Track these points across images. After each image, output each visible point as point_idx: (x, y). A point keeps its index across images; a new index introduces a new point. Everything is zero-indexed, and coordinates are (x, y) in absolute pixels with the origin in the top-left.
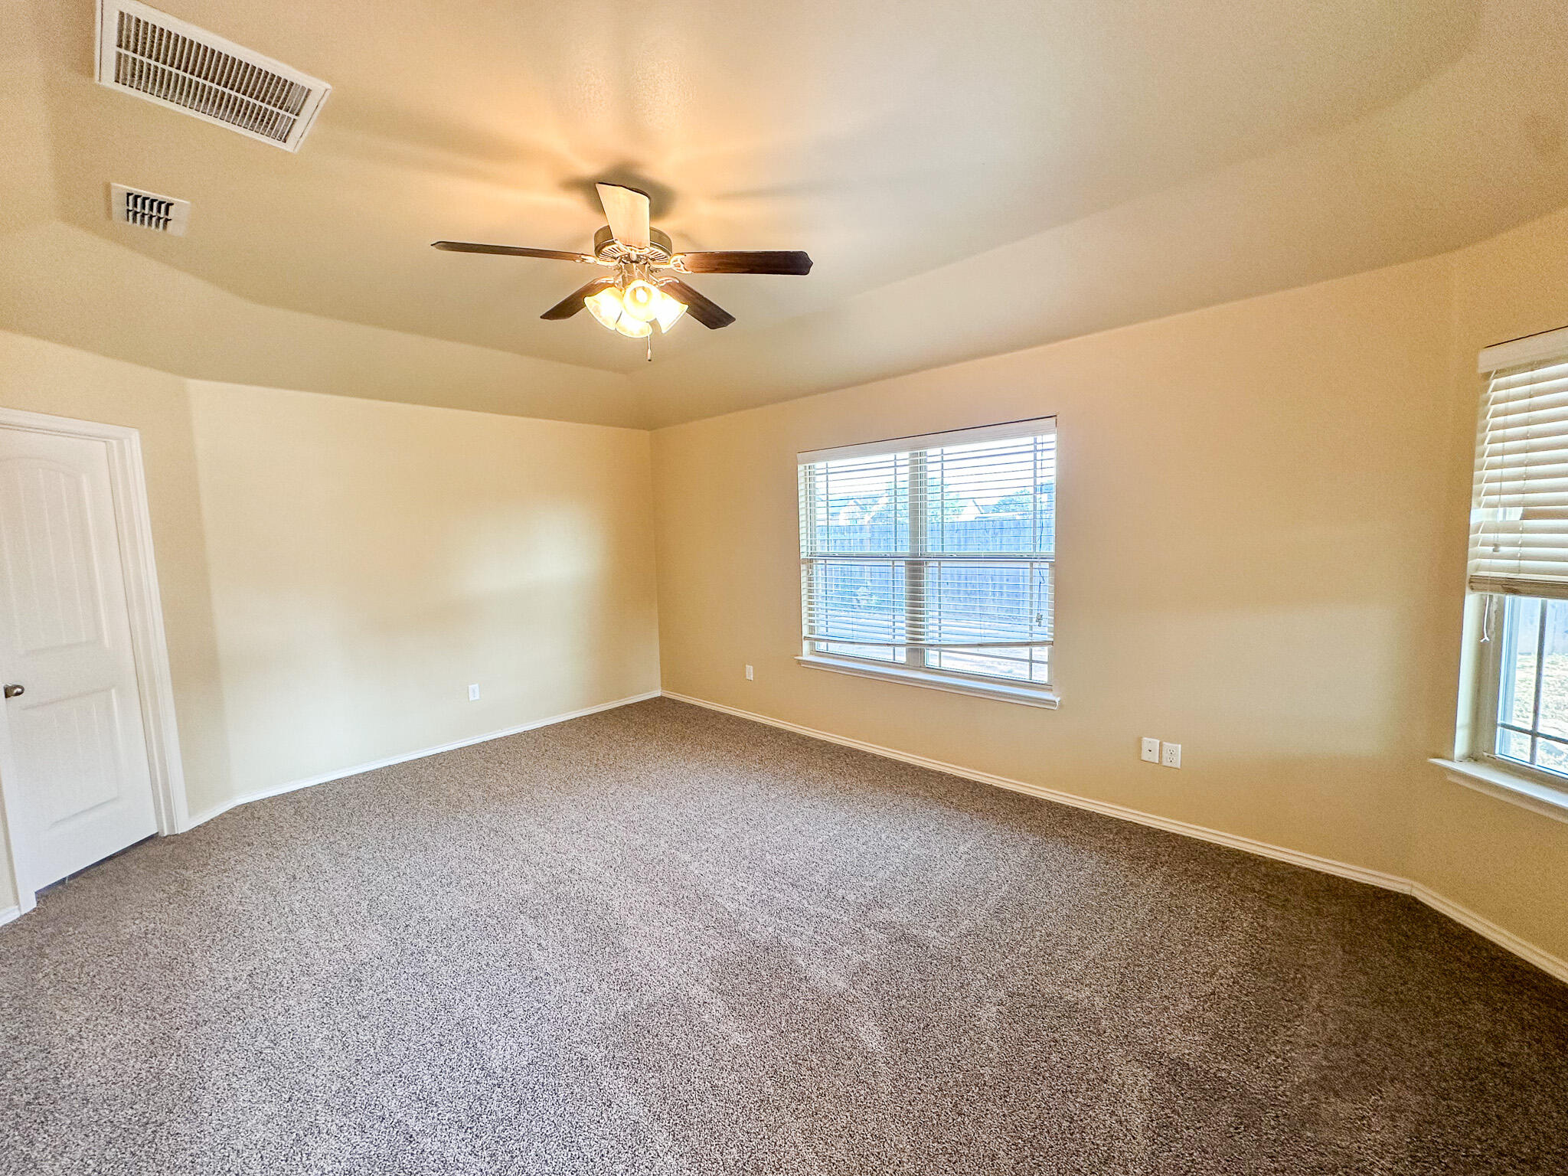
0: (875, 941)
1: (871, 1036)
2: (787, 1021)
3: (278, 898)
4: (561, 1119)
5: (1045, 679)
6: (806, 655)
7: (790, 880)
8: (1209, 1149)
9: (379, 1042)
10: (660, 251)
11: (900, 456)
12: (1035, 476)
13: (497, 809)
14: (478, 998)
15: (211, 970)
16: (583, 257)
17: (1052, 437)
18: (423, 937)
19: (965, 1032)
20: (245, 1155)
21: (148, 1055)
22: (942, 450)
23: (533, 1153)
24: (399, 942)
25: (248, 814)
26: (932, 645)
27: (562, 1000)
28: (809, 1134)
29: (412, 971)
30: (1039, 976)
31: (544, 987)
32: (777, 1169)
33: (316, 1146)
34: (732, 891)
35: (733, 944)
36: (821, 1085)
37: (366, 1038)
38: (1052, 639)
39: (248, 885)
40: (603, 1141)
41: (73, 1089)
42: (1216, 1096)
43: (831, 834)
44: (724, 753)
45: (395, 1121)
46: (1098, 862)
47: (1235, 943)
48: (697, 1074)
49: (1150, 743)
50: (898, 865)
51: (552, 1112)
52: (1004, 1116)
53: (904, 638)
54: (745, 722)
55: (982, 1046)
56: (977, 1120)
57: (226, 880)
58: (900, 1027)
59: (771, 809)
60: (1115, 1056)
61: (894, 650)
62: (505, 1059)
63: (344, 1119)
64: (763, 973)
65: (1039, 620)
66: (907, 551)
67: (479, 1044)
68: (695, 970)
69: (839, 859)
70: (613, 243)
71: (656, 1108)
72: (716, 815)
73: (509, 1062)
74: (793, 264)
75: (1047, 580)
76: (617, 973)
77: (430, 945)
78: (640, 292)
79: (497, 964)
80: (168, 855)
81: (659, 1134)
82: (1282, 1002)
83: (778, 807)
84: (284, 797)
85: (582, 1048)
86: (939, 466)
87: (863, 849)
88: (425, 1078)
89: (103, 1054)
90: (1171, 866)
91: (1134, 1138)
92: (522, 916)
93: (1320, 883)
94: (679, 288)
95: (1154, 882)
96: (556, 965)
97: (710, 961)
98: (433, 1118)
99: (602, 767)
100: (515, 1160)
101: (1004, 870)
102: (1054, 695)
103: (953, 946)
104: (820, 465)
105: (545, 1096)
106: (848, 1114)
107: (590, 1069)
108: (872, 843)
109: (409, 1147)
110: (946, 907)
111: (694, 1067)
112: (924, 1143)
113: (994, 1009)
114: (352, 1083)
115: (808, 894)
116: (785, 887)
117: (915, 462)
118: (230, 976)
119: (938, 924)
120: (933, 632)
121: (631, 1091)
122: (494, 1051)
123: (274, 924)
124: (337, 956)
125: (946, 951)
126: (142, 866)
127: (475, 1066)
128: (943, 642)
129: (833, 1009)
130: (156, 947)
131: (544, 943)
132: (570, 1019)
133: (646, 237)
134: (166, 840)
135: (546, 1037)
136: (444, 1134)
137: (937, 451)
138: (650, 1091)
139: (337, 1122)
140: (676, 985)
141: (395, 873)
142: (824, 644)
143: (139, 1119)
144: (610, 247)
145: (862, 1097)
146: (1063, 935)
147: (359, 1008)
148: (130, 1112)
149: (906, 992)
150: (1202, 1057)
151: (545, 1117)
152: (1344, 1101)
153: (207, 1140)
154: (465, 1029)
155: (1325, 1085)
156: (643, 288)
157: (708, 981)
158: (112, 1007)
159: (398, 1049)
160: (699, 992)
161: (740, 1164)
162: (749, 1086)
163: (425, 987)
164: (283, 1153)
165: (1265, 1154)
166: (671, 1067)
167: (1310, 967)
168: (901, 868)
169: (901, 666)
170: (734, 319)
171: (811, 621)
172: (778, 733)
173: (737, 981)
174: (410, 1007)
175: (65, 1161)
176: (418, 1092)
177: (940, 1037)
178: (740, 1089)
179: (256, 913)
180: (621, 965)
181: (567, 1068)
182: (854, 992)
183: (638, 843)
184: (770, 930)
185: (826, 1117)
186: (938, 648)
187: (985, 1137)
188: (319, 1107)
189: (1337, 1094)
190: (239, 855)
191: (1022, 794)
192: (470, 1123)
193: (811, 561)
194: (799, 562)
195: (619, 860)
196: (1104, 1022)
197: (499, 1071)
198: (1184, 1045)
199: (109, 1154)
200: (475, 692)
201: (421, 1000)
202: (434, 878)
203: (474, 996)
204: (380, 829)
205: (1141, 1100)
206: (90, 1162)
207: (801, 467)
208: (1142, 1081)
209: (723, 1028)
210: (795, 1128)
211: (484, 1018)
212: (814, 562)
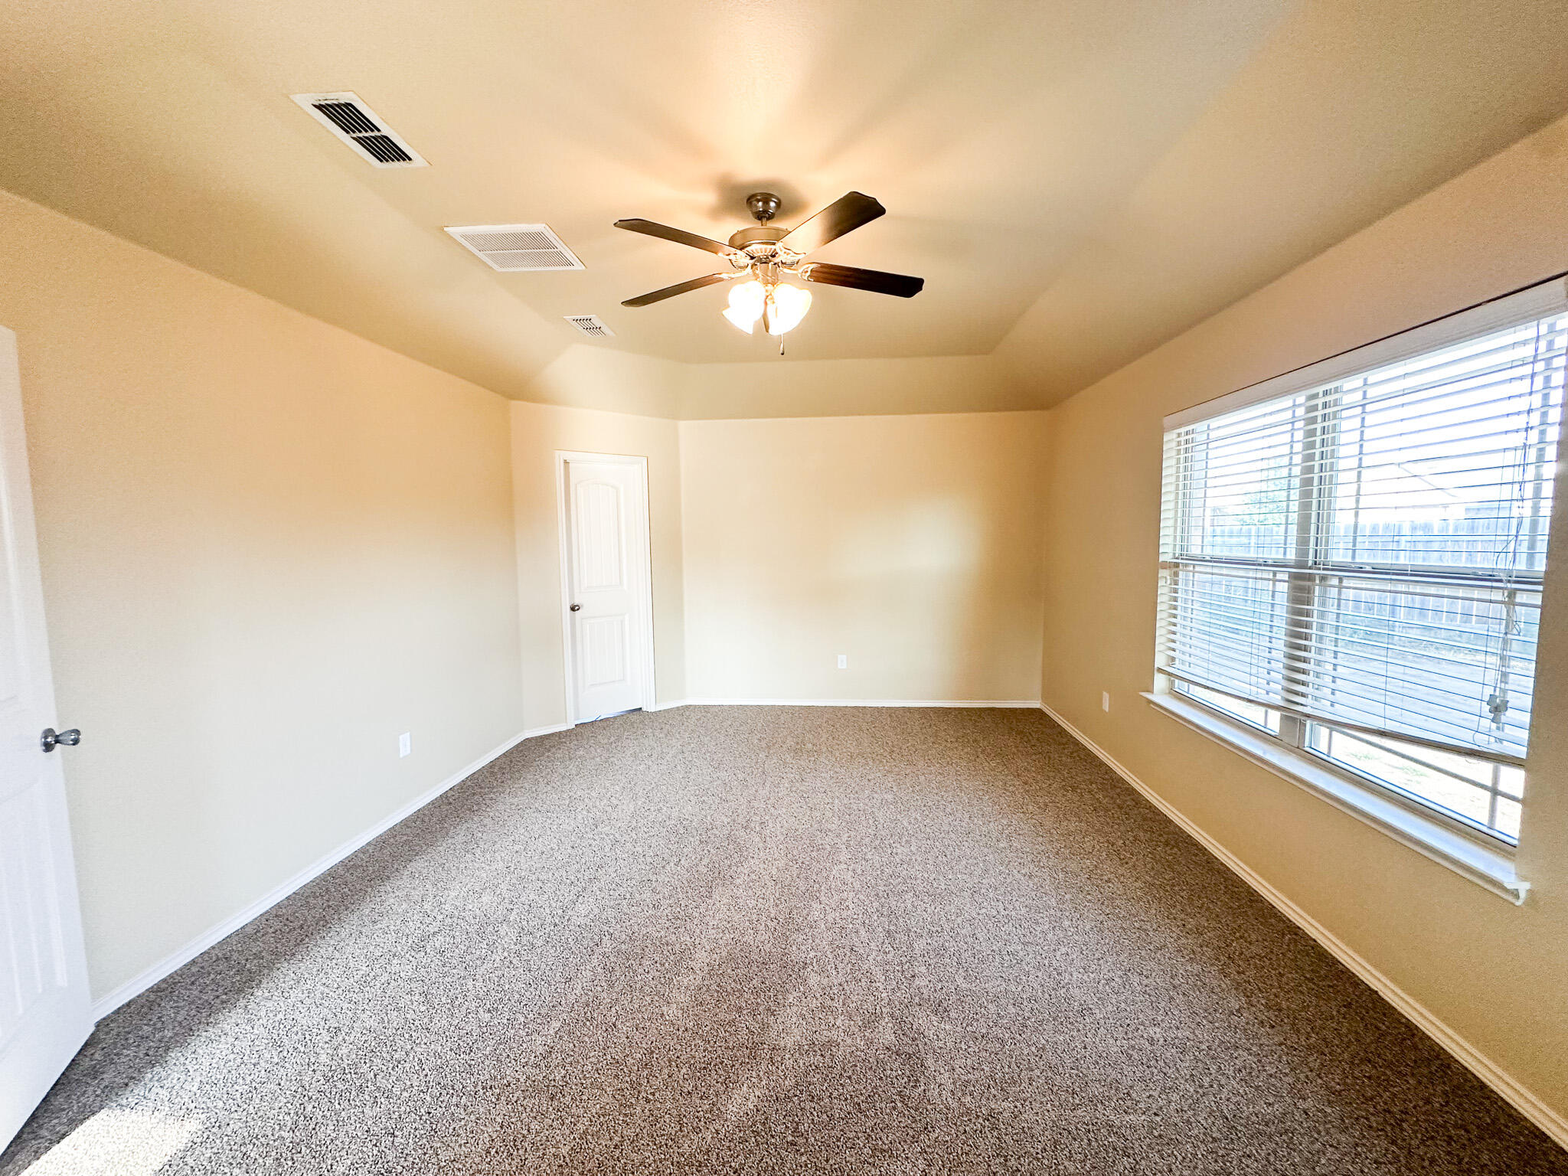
5: (1514, 835)
6: (1159, 696)
22: (1366, 379)
26: (1319, 718)
38: (1529, 758)
53: (1278, 696)
61: (1266, 714)
66: (1292, 556)
84: (706, 707)
120: (1322, 696)
128: (1335, 718)
142: (1184, 684)
169: (1271, 738)
171: (1168, 649)
186: (1328, 725)
194: (1156, 566)
200: (842, 661)
207: (1168, 438)
212: (1181, 567)
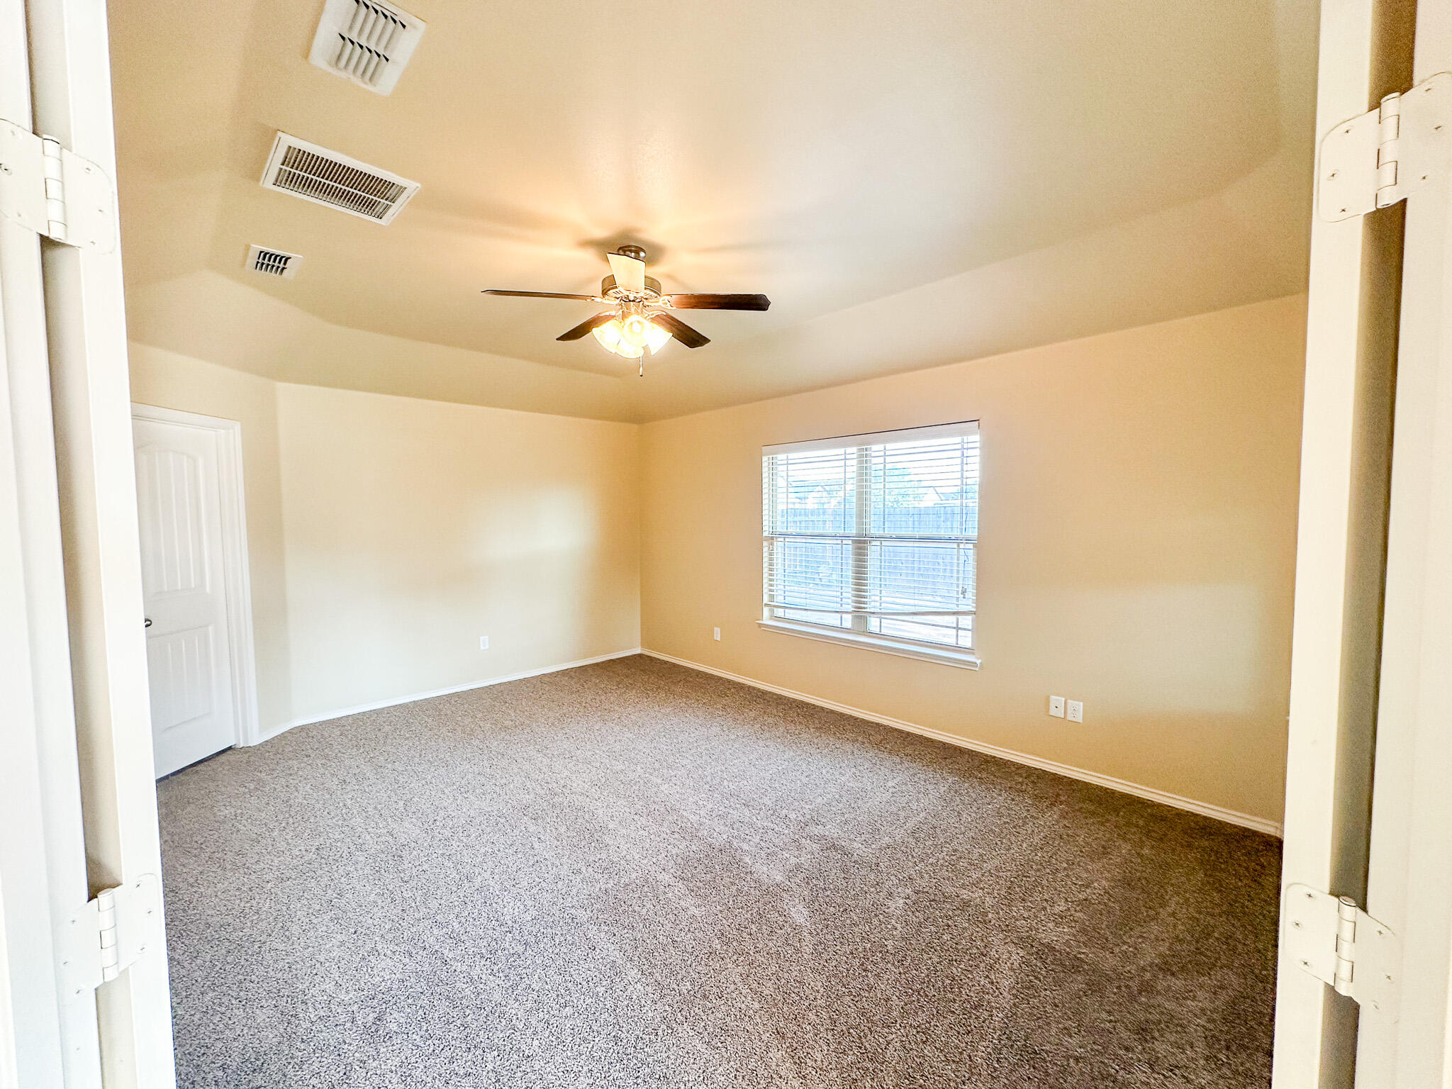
0: (809, 849)
1: (799, 915)
2: (734, 901)
3: (334, 796)
4: (557, 956)
5: (969, 645)
6: (766, 620)
7: (743, 801)
8: (1060, 1005)
9: (418, 899)
10: (652, 293)
11: (849, 450)
12: (962, 470)
13: (503, 738)
14: (492, 873)
15: (288, 844)
16: (593, 298)
17: (977, 438)
18: (448, 828)
19: (876, 915)
20: (327, 965)
21: (249, 898)
22: (885, 447)
23: (536, 976)
24: (430, 832)
25: (304, 734)
26: (874, 613)
27: (558, 878)
28: (745, 977)
29: (440, 852)
30: (942, 880)
31: (543, 868)
32: (720, 998)
33: (377, 963)
34: (694, 807)
35: (693, 846)
36: (758, 945)
37: (409, 896)
38: (974, 610)
39: (309, 786)
40: (589, 972)
41: (198, 916)
42: (1073, 971)
43: (780, 768)
44: (693, 701)
45: (434, 950)
46: (1006, 799)
47: (1112, 864)
48: (662, 932)
49: (1057, 701)
50: (834, 794)
51: (551, 952)
52: (900, 973)
53: (850, 606)
54: (711, 677)
55: (888, 926)
56: (878, 975)
57: (291, 781)
58: (823, 910)
59: (730, 747)
60: (996, 939)
61: (841, 617)
62: (514, 915)
63: (396, 947)
64: (717, 867)
65: (964, 592)
66: (854, 532)
67: (494, 904)
68: (663, 862)
69: (785, 787)
70: (616, 287)
71: (630, 953)
72: (684, 749)
73: (517, 917)
74: (755, 303)
75: (971, 558)
76: (601, 861)
77: (453, 835)
78: (635, 325)
79: (506, 851)
80: (245, 761)
81: (631, 970)
82: (1143, 908)
83: (736, 746)
84: (331, 722)
85: (573, 911)
86: (881, 460)
87: (805, 780)
88: (454, 924)
89: (216, 896)
90: (1068, 804)
91: (1001, 994)
92: (525, 817)
93: (1196, 823)
94: (665, 318)
95: (1052, 816)
96: (553, 854)
97: (675, 857)
98: (462, 950)
99: (590, 709)
100: (523, 980)
101: (924, 802)
102: (976, 658)
103: (874, 856)
104: (781, 457)
105: (545, 941)
106: (777, 965)
107: (579, 925)
108: (814, 776)
109: (445, 968)
110: (871, 827)
111: (659, 928)
112: (834, 988)
113: (902, 901)
114: (400, 924)
115: (757, 812)
116: (737, 806)
117: (862, 456)
118: (303, 849)
119: (863, 838)
120: (874, 601)
121: (610, 941)
122: (506, 909)
123: (332, 814)
124: (383, 839)
125: (868, 858)
126: (226, 768)
127: (492, 918)
128: (883, 611)
129: (772, 894)
130: (244, 826)
131: (543, 838)
132: (563, 892)
133: (641, 283)
134: (242, 750)
135: (545, 902)
136: (470, 961)
137: (881, 447)
138: (625, 942)
139: (391, 949)
140: (647, 872)
141: (424, 782)
142: (782, 610)
143: (248, 939)
144: (614, 290)
145: (789, 955)
146: (967, 852)
147: (402, 875)
148: (241, 934)
149: (831, 886)
150: (1067, 943)
151: (545, 954)
152: (1178, 979)
153: (298, 954)
154: (483, 893)
155: (1165, 968)
156: (638, 322)
157: (672, 871)
158: (218, 865)
159: (434, 904)
160: (666, 878)
161: (692, 993)
162: (701, 943)
163: (451, 863)
164: (354, 966)
165: (1105, 1010)
166: (641, 927)
167: (1172, 885)
168: (837, 796)
169: (847, 630)
170: (710, 341)
171: (771, 590)
172: (740, 687)
173: (695, 872)
174: (441, 877)
175: (199, 961)
176: (449, 933)
177: (855, 918)
178: (694, 943)
179: (317, 806)
180: (604, 856)
181: (561, 923)
182: (789, 883)
183: (619, 768)
184: (725, 837)
185: (759, 966)
186: (879, 616)
187: (882, 986)
188: (377, 939)
189: (1173, 974)
190: (300, 763)
191: (948, 744)
192: (490, 956)
193: (772, 538)
194: (762, 539)
195: (603, 780)
196: (990, 915)
197: (510, 923)
198: (1053, 934)
199: (229, 959)
200: (484, 642)
201: (449, 872)
202: (455, 787)
203: (489, 873)
204: (409, 750)
205: (1012, 969)
206: (217, 963)
207: (765, 459)
208: (1015, 957)
209: (682, 903)
210: (735, 972)
211: (498, 887)
212: (775, 539)
